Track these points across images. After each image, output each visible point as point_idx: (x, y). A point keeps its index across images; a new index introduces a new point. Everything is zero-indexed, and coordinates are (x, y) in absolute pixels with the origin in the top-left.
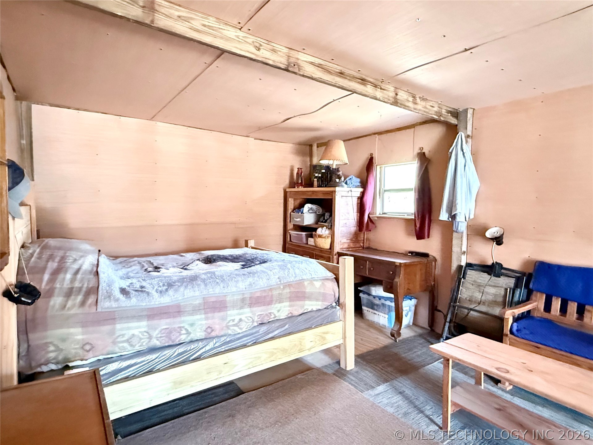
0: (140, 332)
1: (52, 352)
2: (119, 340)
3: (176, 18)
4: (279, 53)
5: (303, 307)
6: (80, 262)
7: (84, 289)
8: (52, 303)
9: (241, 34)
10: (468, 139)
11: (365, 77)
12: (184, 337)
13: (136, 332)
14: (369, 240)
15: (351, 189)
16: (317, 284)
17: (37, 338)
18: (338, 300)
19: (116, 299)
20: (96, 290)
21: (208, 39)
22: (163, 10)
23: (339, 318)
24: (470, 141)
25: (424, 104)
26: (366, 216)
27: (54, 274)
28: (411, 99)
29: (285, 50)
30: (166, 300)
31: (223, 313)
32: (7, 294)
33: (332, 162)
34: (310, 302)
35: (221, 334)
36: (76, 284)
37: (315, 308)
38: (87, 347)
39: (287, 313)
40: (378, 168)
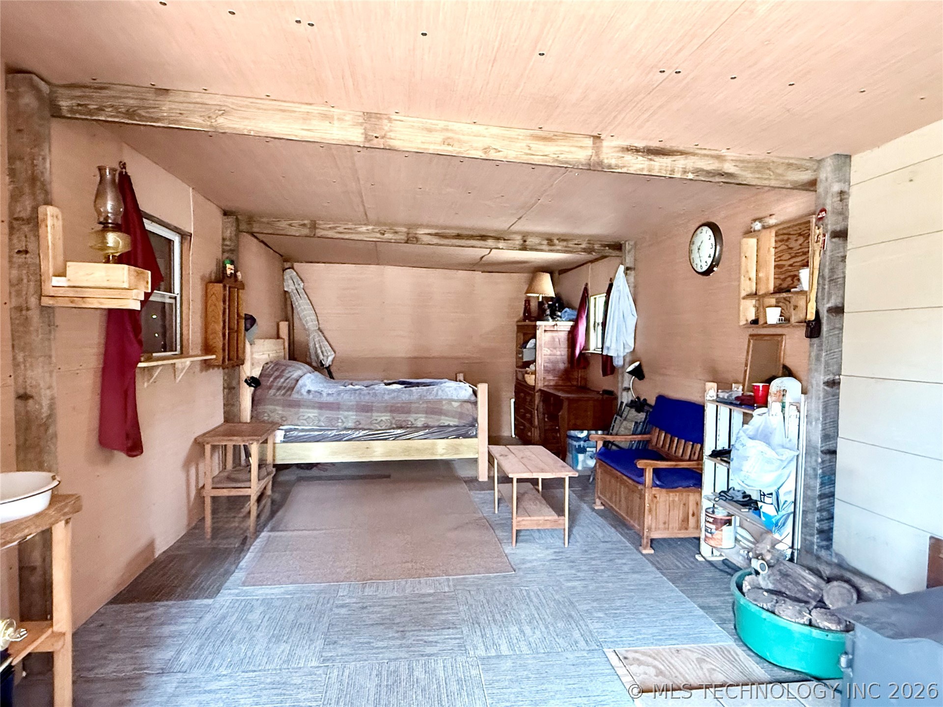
0: (314, 416)
1: (266, 416)
2: (301, 418)
3: (328, 229)
4: (400, 233)
5: (440, 420)
6: (292, 373)
7: (287, 387)
8: (269, 393)
9: (370, 227)
10: (628, 272)
11: (484, 233)
12: (340, 424)
13: (311, 415)
14: (585, 379)
15: (558, 323)
16: (455, 404)
17: (260, 408)
18: (476, 420)
19: (302, 394)
20: (293, 388)
21: (347, 236)
22: (321, 227)
23: (476, 436)
24: (632, 273)
25: (565, 244)
26: (577, 352)
27: (276, 378)
28: (545, 242)
29: (404, 230)
30: (330, 399)
31: (369, 414)
32: (246, 381)
33: (537, 295)
34: (447, 418)
35: (366, 427)
36: (285, 385)
37: (451, 424)
38: (284, 419)
39: (423, 423)
40: (592, 299)
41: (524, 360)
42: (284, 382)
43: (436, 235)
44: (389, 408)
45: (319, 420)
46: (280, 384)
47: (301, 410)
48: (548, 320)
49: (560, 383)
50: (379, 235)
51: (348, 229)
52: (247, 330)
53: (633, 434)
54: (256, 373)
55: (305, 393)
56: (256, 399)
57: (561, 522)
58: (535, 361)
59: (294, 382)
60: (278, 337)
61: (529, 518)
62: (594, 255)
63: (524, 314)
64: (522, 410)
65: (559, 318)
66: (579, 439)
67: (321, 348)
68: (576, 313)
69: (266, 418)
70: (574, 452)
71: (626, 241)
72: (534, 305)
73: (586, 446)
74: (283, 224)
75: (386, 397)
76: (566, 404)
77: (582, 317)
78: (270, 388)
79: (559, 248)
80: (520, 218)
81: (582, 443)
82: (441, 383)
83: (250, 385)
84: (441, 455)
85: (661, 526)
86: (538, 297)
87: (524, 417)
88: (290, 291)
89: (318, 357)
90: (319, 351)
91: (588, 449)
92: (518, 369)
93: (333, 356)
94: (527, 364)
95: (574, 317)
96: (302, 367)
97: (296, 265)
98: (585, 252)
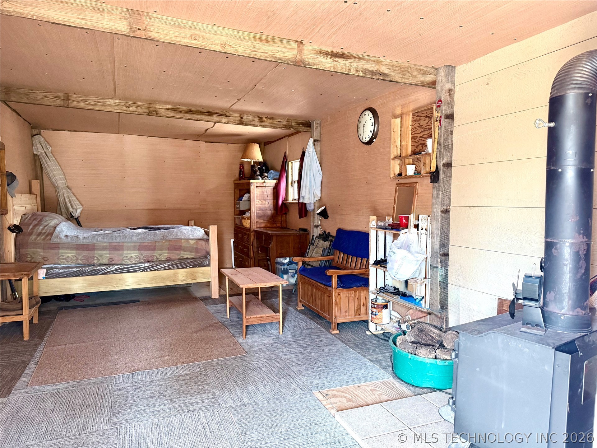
0: (72, 256)
1: (29, 258)
2: (61, 258)
3: (80, 101)
4: (142, 107)
5: (180, 255)
6: (49, 222)
7: (47, 233)
8: (31, 238)
9: (117, 101)
10: (316, 143)
11: (210, 110)
12: (96, 261)
13: (70, 255)
14: (286, 221)
15: (265, 181)
16: (192, 242)
17: (23, 251)
18: (208, 253)
19: (61, 238)
20: (52, 234)
21: (97, 108)
22: (73, 99)
23: (209, 265)
24: (318, 144)
25: (271, 121)
26: (280, 202)
27: (36, 226)
28: (257, 119)
29: (146, 105)
30: (86, 242)
31: (120, 252)
32: (9, 228)
33: (250, 160)
34: (185, 253)
35: (118, 263)
36: (44, 231)
37: (189, 257)
38: (46, 259)
39: (166, 257)
40: (290, 163)
41: (241, 210)
42: (42, 230)
43: (172, 109)
44: (137, 247)
45: (77, 259)
46: (39, 231)
47: (61, 251)
48: (258, 179)
49: (269, 225)
50: (124, 108)
51: (98, 102)
52: (8, 185)
53: (322, 256)
54: (17, 222)
55: (63, 238)
56: (18, 243)
57: (277, 317)
58: (249, 210)
59: (52, 229)
60: (31, 193)
61: (255, 316)
62: (292, 131)
63: (240, 174)
64: (240, 247)
65: (266, 178)
66: (284, 264)
67: (70, 202)
68: (278, 174)
69: (29, 259)
70: (280, 273)
71: (314, 120)
72: (247, 169)
73: (289, 268)
74: (40, 95)
75: (134, 238)
76: (274, 239)
77: (282, 177)
78: (31, 234)
79: (266, 124)
80: (239, 100)
81: (286, 267)
82: (179, 227)
83: (13, 231)
84: (182, 281)
85: (344, 314)
86: (250, 162)
87: (242, 251)
88: (39, 153)
89: (67, 209)
90: (69, 205)
91: (290, 271)
92: (236, 217)
93: (81, 209)
94: (243, 212)
95: (278, 177)
96: (57, 217)
97: (43, 132)
98: (285, 127)
